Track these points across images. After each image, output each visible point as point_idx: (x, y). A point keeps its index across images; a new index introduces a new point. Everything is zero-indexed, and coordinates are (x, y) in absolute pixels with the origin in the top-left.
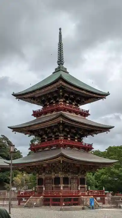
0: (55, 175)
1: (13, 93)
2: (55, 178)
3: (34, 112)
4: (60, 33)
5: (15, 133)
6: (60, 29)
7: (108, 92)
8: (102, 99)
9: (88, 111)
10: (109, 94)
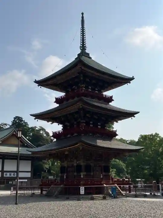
0: (77, 162)
1: (35, 80)
2: (77, 166)
3: (56, 99)
4: (83, 17)
5: (37, 121)
6: (83, 14)
7: (133, 77)
8: (127, 84)
9: (111, 97)
10: (134, 79)
